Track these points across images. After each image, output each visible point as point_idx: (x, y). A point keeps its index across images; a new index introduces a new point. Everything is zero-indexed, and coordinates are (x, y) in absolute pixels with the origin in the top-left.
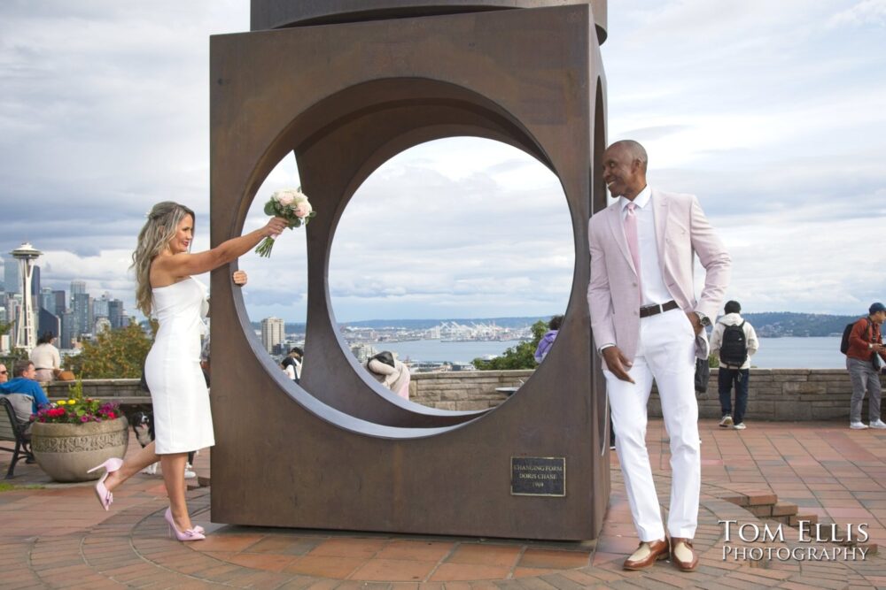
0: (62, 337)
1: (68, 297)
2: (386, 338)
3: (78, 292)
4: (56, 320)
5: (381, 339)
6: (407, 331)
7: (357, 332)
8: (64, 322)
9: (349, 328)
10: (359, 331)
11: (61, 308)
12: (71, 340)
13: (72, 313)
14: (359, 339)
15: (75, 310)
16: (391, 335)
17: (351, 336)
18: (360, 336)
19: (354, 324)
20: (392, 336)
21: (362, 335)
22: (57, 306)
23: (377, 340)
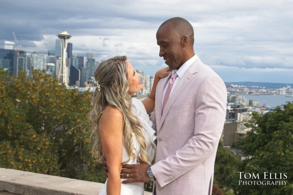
0: (80, 81)
1: (85, 60)
2: (253, 92)
3: (90, 58)
4: (78, 72)
5: (250, 93)
6: (266, 89)
7: (237, 88)
8: (82, 73)
9: (232, 85)
10: (238, 87)
11: (81, 65)
12: (84, 83)
13: (86, 69)
14: (237, 92)
15: (88, 67)
16: (256, 91)
17: (233, 90)
18: (238, 90)
19: (235, 84)
20: (257, 92)
21: (239, 89)
22: (79, 65)
23: (247, 93)
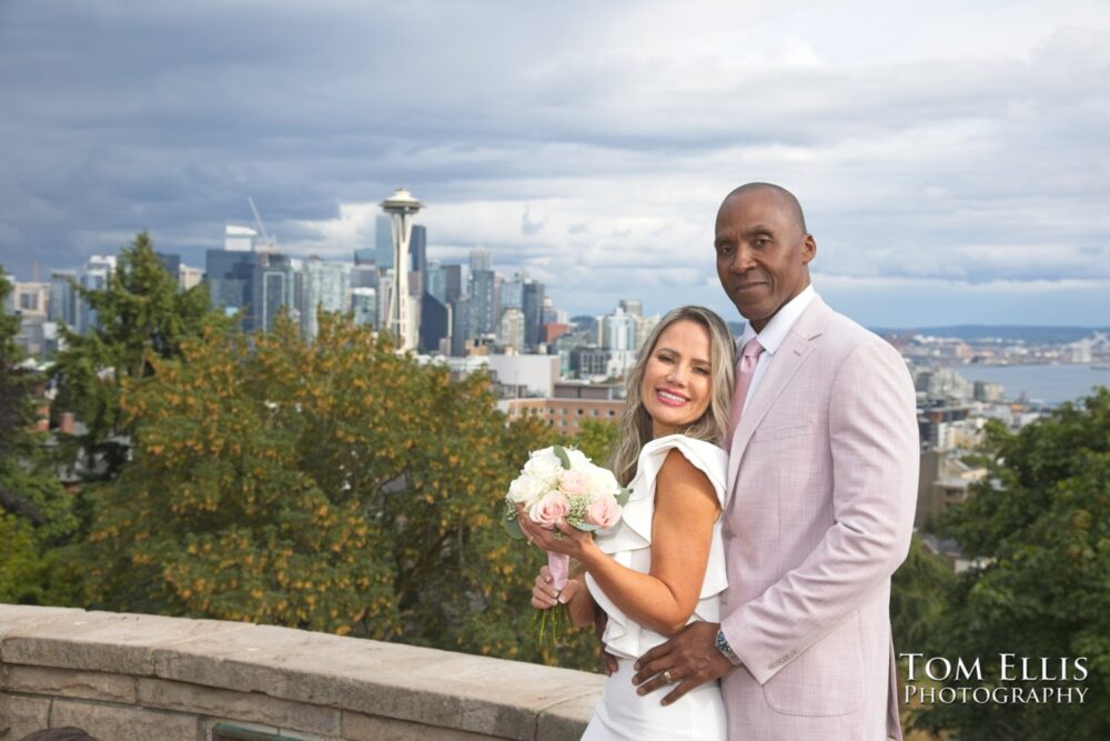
0: (453, 338)
1: (465, 271)
2: (984, 358)
3: (479, 267)
4: (445, 312)
5: (975, 360)
6: (1025, 346)
7: (933, 346)
8: (458, 313)
9: (919, 338)
10: (936, 343)
11: (453, 292)
12: (464, 344)
13: (468, 301)
14: (934, 358)
15: (474, 296)
16: (996, 353)
17: (921, 352)
18: (937, 353)
19: (926, 332)
20: (998, 355)
21: (942, 350)
22: (448, 290)
23: (967, 361)
